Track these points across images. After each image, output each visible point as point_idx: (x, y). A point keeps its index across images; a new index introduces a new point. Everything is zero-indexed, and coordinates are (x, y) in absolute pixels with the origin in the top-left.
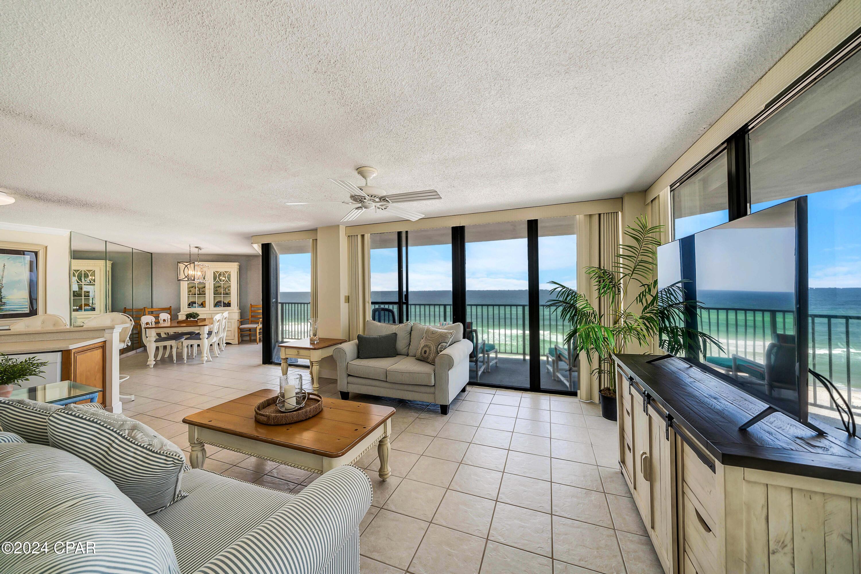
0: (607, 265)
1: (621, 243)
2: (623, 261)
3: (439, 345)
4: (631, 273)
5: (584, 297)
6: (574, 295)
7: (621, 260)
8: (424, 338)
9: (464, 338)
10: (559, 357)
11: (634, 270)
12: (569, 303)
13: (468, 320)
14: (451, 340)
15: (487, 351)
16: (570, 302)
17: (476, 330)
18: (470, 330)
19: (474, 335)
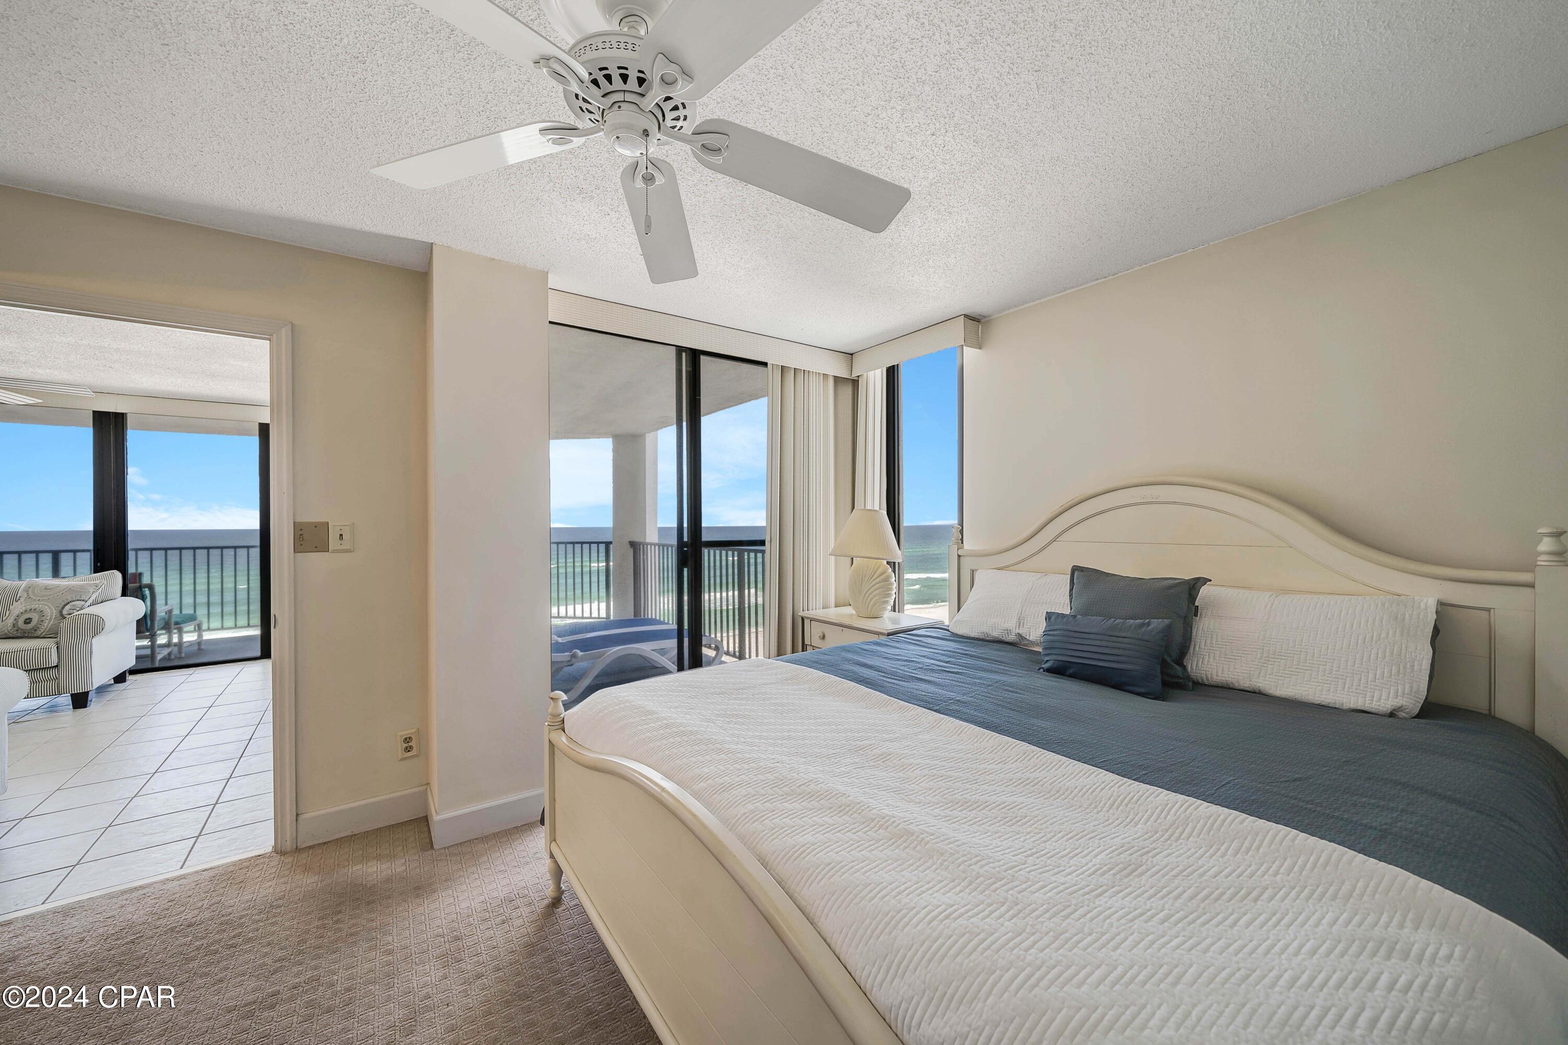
3: (66, 605)
8: (22, 600)
9: (124, 594)
13: (131, 569)
14: (94, 597)
15: (177, 623)
17: (151, 587)
18: (138, 585)
19: (147, 592)
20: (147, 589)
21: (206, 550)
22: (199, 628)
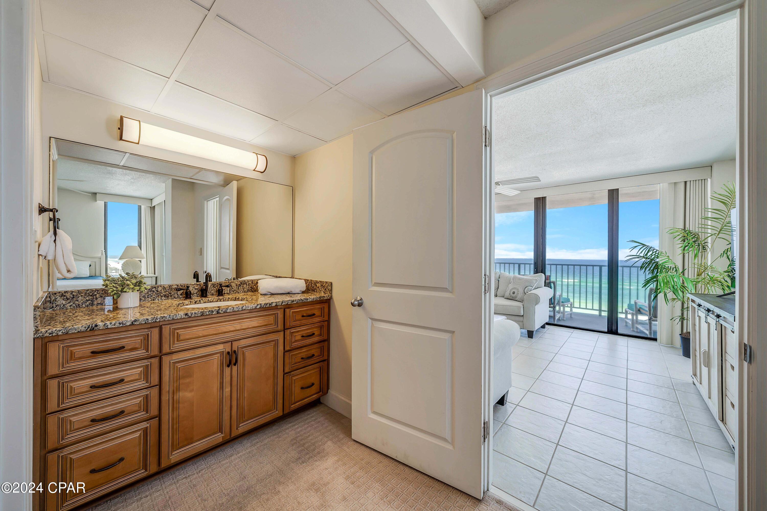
0: (693, 227)
1: (710, 207)
2: (711, 223)
3: (526, 288)
4: (717, 233)
5: (665, 253)
6: (656, 252)
7: (709, 223)
8: (512, 283)
9: (545, 285)
10: (639, 310)
11: (720, 231)
12: (649, 259)
14: (535, 285)
15: (562, 302)
16: (651, 257)
17: (554, 283)
18: (549, 281)
19: (552, 285)
20: (552, 284)
21: (573, 266)
22: (572, 306)
